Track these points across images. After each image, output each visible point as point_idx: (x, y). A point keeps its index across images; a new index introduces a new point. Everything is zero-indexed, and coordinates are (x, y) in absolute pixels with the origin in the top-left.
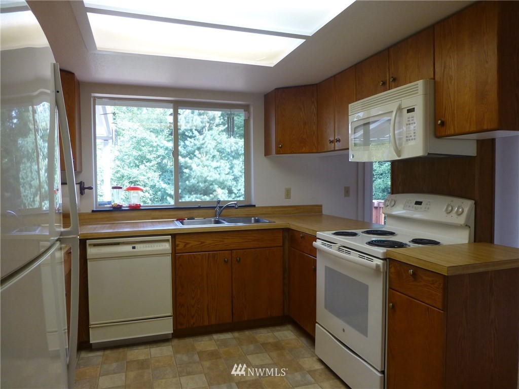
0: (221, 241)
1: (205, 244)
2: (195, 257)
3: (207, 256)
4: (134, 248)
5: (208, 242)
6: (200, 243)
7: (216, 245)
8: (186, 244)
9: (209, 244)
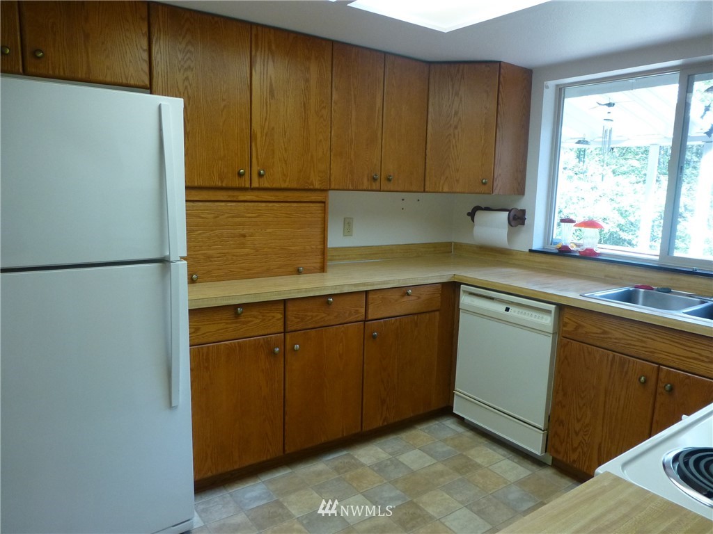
0: (639, 340)
1: (610, 336)
2: (589, 353)
3: (610, 358)
4: (507, 310)
5: (617, 335)
6: (599, 331)
7: (631, 345)
8: (578, 326)
9: (616, 339)
